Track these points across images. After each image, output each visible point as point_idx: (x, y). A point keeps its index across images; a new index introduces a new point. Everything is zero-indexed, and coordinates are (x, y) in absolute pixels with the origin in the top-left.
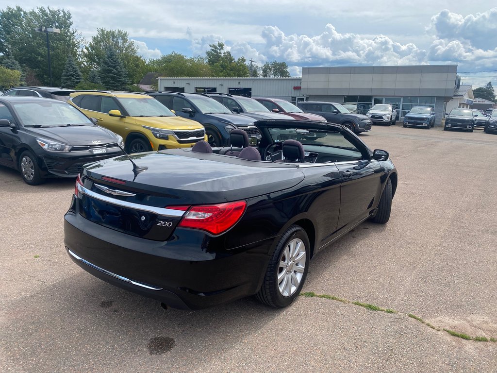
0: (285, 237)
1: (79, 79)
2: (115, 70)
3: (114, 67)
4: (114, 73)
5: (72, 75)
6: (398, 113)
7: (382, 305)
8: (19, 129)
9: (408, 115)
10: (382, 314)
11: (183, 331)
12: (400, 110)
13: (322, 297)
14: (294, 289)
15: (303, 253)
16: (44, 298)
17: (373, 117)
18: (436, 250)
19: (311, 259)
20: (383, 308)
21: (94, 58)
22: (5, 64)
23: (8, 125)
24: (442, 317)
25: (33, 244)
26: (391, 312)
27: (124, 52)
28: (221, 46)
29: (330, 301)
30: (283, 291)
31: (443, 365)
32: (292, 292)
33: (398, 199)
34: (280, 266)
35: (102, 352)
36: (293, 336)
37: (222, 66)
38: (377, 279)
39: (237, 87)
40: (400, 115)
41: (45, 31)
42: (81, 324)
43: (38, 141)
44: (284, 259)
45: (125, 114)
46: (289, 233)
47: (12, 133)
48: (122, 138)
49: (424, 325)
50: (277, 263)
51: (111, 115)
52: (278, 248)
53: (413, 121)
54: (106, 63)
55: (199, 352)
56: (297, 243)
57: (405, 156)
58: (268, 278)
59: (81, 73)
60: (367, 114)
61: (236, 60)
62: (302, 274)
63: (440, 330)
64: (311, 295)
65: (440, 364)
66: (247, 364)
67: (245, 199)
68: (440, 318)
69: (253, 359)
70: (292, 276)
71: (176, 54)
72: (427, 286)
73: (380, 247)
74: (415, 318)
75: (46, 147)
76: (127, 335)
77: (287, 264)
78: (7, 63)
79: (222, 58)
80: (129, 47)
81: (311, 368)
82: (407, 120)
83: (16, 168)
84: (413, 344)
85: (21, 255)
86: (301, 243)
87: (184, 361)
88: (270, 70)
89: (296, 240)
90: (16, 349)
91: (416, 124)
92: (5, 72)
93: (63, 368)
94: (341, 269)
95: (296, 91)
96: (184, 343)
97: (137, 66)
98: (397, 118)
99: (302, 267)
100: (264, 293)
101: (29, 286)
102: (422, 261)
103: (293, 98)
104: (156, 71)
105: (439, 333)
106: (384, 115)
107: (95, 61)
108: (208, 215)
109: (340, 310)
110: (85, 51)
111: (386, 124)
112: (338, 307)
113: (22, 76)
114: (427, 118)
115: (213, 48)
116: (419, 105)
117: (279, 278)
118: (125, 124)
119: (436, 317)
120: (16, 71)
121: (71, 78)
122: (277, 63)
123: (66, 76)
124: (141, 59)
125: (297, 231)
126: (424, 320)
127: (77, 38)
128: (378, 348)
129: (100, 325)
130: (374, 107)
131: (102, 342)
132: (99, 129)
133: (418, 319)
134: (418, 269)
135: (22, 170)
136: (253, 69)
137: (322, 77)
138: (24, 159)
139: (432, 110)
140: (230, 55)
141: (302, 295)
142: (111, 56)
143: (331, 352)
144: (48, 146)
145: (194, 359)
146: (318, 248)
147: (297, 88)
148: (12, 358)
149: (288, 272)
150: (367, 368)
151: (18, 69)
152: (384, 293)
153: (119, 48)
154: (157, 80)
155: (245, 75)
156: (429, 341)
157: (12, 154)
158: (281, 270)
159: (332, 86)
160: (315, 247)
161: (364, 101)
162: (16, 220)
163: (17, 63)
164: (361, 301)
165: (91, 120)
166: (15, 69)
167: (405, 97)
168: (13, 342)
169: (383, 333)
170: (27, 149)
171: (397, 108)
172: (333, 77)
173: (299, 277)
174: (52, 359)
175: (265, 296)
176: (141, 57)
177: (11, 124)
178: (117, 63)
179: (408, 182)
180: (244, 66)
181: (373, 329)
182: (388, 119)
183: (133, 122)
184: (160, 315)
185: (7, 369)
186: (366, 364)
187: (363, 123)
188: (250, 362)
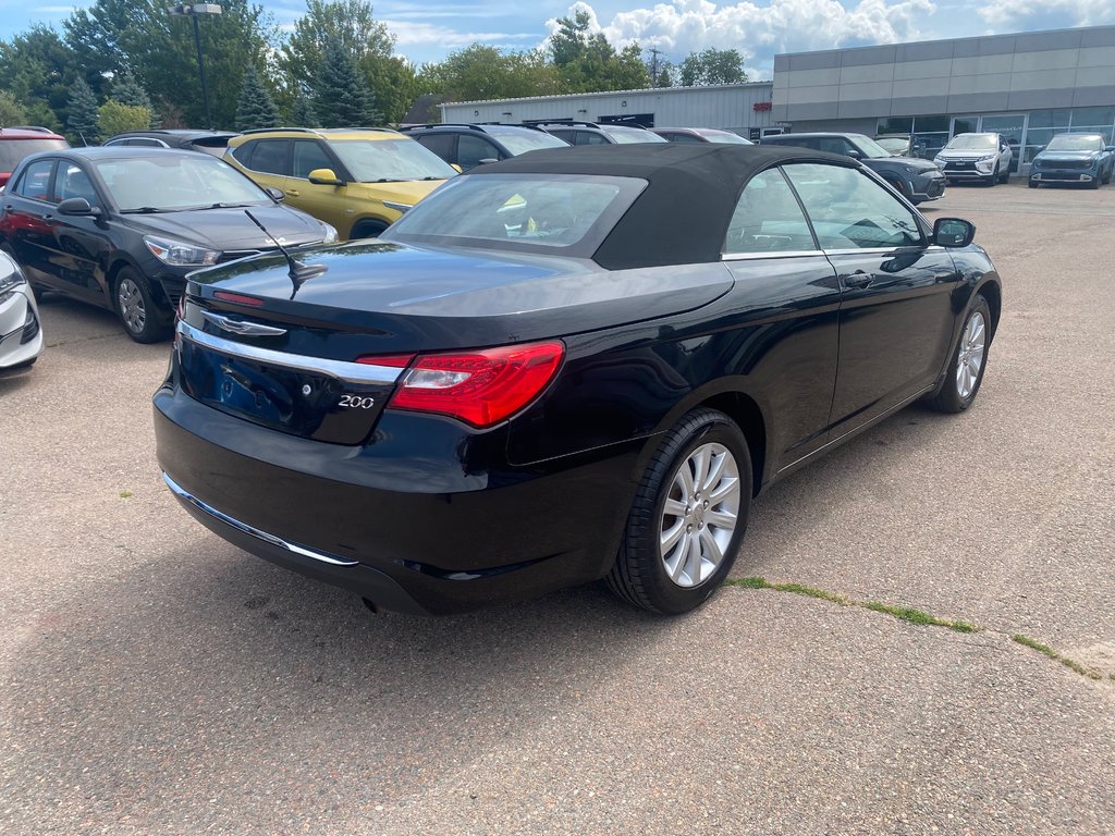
0: (679, 439)
1: (272, 119)
2: (347, 94)
3: (345, 87)
4: (346, 101)
5: (257, 112)
6: (1016, 155)
7: (942, 612)
8: (110, 219)
9: (1041, 156)
10: (940, 632)
11: (427, 667)
12: (1022, 145)
13: (785, 589)
14: (707, 570)
15: (732, 481)
16: (125, 587)
17: (951, 165)
18: (1101, 475)
19: (755, 495)
20: (946, 619)
21: (303, 70)
22: (117, 94)
23: (84, 211)
24: (1110, 644)
25: (124, 469)
26: (965, 629)
27: (366, 50)
28: (583, 20)
29: (803, 599)
30: (678, 574)
31: (1105, 770)
32: (703, 577)
33: (1003, 354)
34: (666, 511)
35: (229, 713)
36: (699, 685)
37: (585, 68)
38: (934, 546)
39: (619, 114)
40: (1020, 159)
41: (191, 11)
42: (193, 647)
43: (148, 243)
44: (678, 496)
45: (345, 177)
46: (690, 428)
47: (95, 229)
48: (335, 232)
49: (1056, 664)
50: (658, 502)
51: (314, 181)
52: (659, 467)
53: (1054, 170)
54: (327, 79)
55: (458, 719)
56: (714, 455)
57: (1027, 251)
58: (633, 542)
59: (274, 106)
60: (935, 160)
61: (619, 52)
62: (732, 532)
63: (1100, 678)
64: (758, 584)
65: (1096, 768)
66: (573, 753)
67: (560, 337)
68: (1102, 646)
69: (591, 740)
70: (701, 538)
71: (482, 50)
72: (1070, 564)
73: (946, 468)
74: (1031, 645)
75: (163, 256)
76: (293, 673)
77: (688, 507)
78: (122, 94)
79: (586, 50)
80: (375, 38)
81: (737, 767)
82: (1040, 170)
83: (111, 308)
84: (1023, 713)
85: (95, 491)
86: (724, 456)
87: (420, 739)
88: (701, 70)
89: (709, 447)
90: (39, 700)
91: (1063, 176)
92: (118, 114)
93: (134, 747)
94: (840, 522)
95: (760, 115)
96: (426, 696)
97: (395, 81)
98: (1013, 166)
99: (730, 514)
100: (626, 579)
101: (97, 560)
102: (1060, 503)
103: (752, 130)
104: (437, 90)
105: (1098, 685)
106: (979, 159)
107: (302, 76)
108: (460, 377)
109: (827, 620)
110: (283, 54)
111: (986, 182)
112: (823, 614)
113: (153, 120)
114: (1091, 163)
115: (565, 27)
116: (1072, 131)
117: (663, 541)
118: (347, 200)
119: (1091, 642)
120: (139, 108)
121: (254, 119)
122: (715, 54)
123: (244, 114)
124: (405, 63)
125: (711, 424)
126: (1055, 652)
127: (262, 28)
128: (923, 720)
129: (236, 650)
130: (953, 141)
131: (234, 689)
132: (285, 212)
133: (1038, 648)
134: (1046, 520)
135: (121, 311)
136: (660, 70)
137: (824, 76)
138: (124, 286)
139: (1107, 140)
140: (605, 42)
141: (733, 583)
142: (338, 60)
143: (793, 729)
144: (170, 253)
145: (443, 735)
146: (775, 470)
147: (764, 108)
148: (26, 722)
149: (689, 527)
150: (889, 770)
151: (144, 104)
152: (949, 581)
153: (355, 42)
154: (439, 110)
155: (639, 84)
156: (1067, 706)
157: (100, 277)
158: (671, 521)
159: (849, 95)
160: (766, 466)
161: (929, 129)
162: (97, 417)
163: (141, 90)
164: (886, 601)
165: (268, 193)
166: (137, 105)
167: (1036, 114)
168: (36, 684)
169: (938, 682)
170: (128, 264)
171: (1013, 141)
172: (849, 73)
173: (722, 541)
174: (113, 727)
175: (629, 585)
176: (403, 60)
177: (93, 209)
178: (350, 76)
179: (1033, 313)
180: (637, 66)
181: (913, 671)
182: (989, 168)
183: (365, 195)
184: (378, 629)
185: (9, 747)
186: (888, 761)
187: (924, 179)
188: (581, 747)
